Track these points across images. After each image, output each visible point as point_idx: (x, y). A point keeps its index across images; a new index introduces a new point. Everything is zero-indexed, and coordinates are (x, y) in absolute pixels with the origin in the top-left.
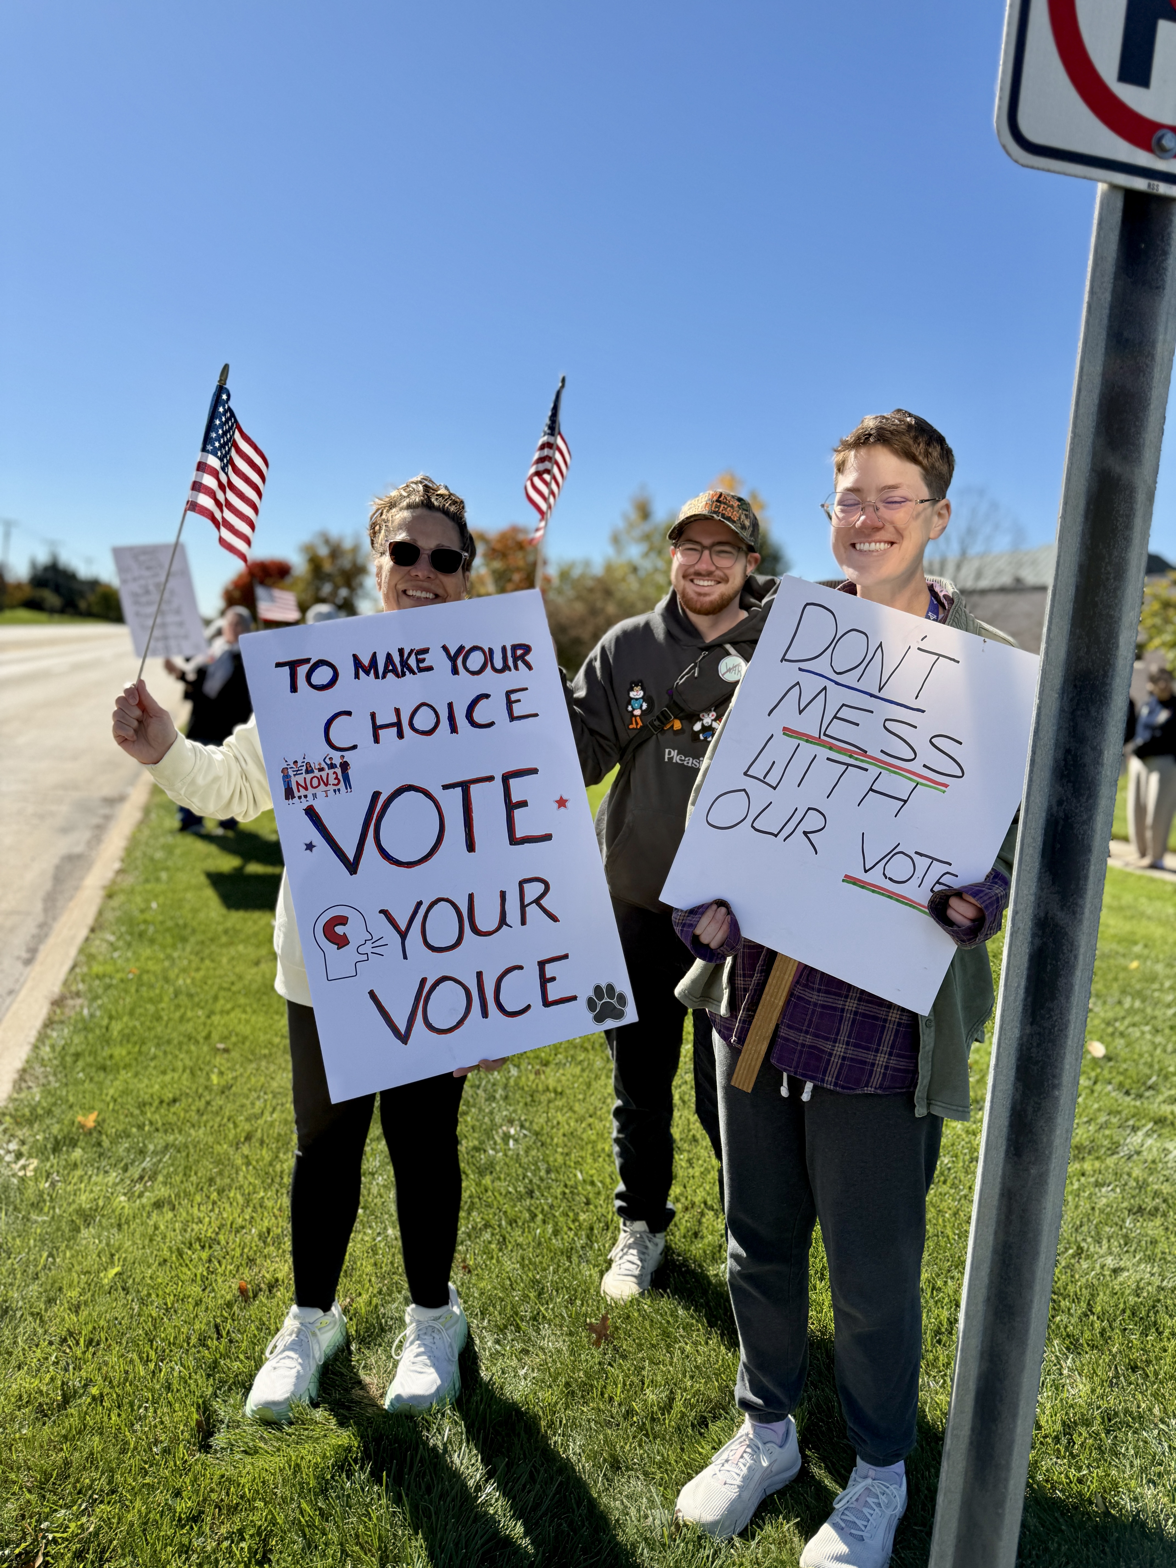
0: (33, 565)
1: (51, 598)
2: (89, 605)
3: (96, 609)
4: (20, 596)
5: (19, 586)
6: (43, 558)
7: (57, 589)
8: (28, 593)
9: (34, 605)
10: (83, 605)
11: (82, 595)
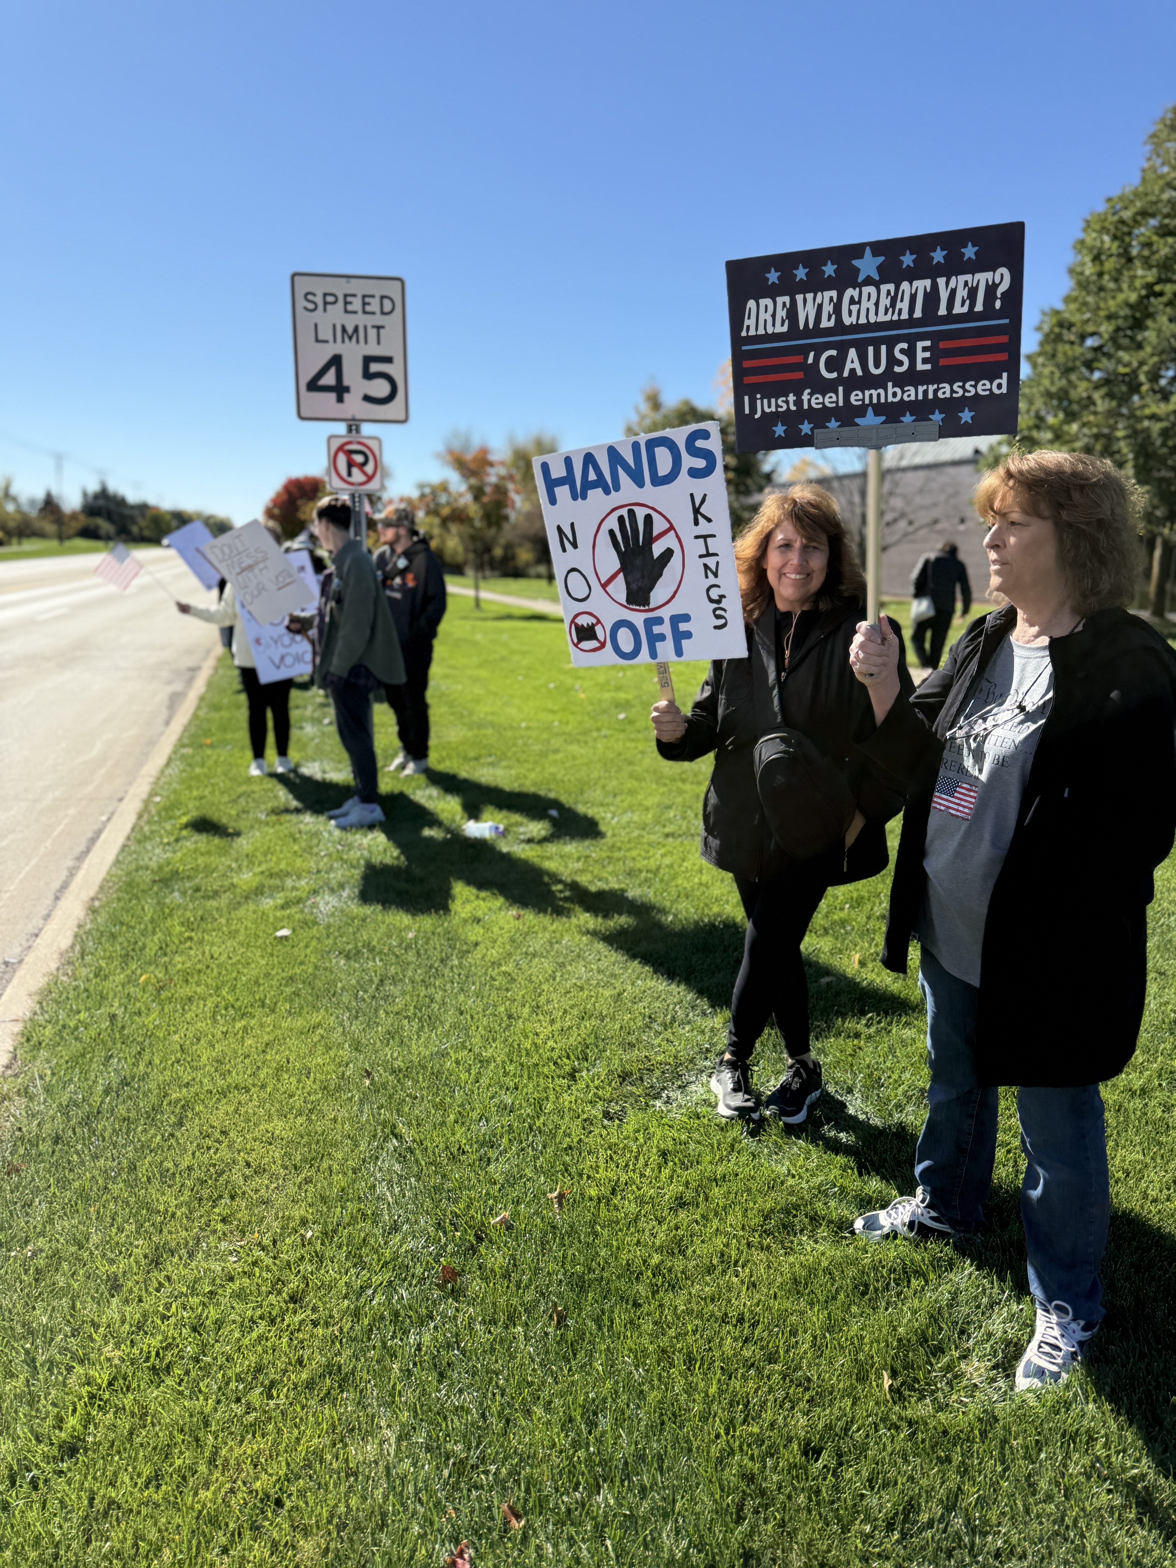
0: (85, 494)
1: (105, 526)
2: (141, 529)
3: (147, 533)
4: (76, 526)
5: (74, 516)
6: (93, 487)
7: (109, 516)
8: (83, 521)
9: (89, 533)
10: (135, 530)
11: (133, 521)
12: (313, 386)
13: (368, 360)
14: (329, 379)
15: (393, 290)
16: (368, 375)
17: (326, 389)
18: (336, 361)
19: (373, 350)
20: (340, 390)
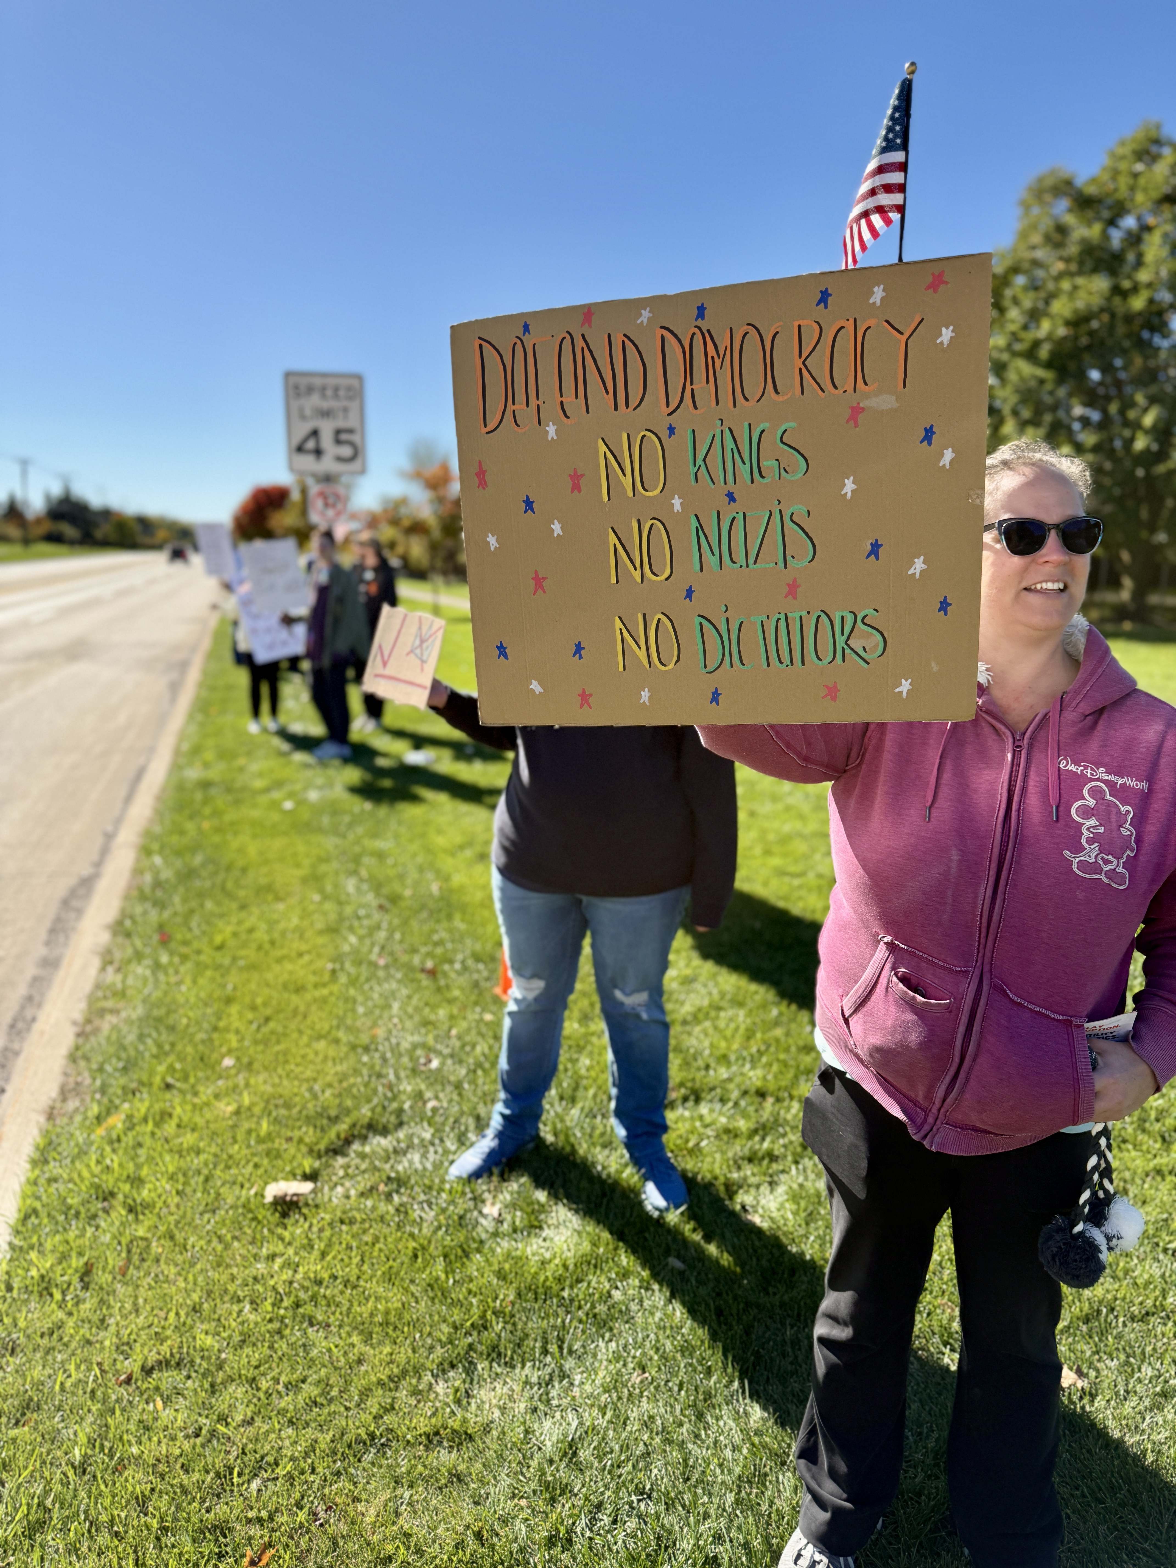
0: (49, 499)
2: (105, 534)
3: (112, 538)
4: (39, 530)
5: (38, 521)
7: (73, 521)
8: (47, 527)
9: (54, 538)
10: (99, 534)
11: (97, 526)
12: (300, 449)
13: (338, 432)
14: (311, 445)
15: (355, 383)
16: (338, 442)
17: (308, 452)
18: (315, 433)
19: (341, 423)
20: (318, 452)
